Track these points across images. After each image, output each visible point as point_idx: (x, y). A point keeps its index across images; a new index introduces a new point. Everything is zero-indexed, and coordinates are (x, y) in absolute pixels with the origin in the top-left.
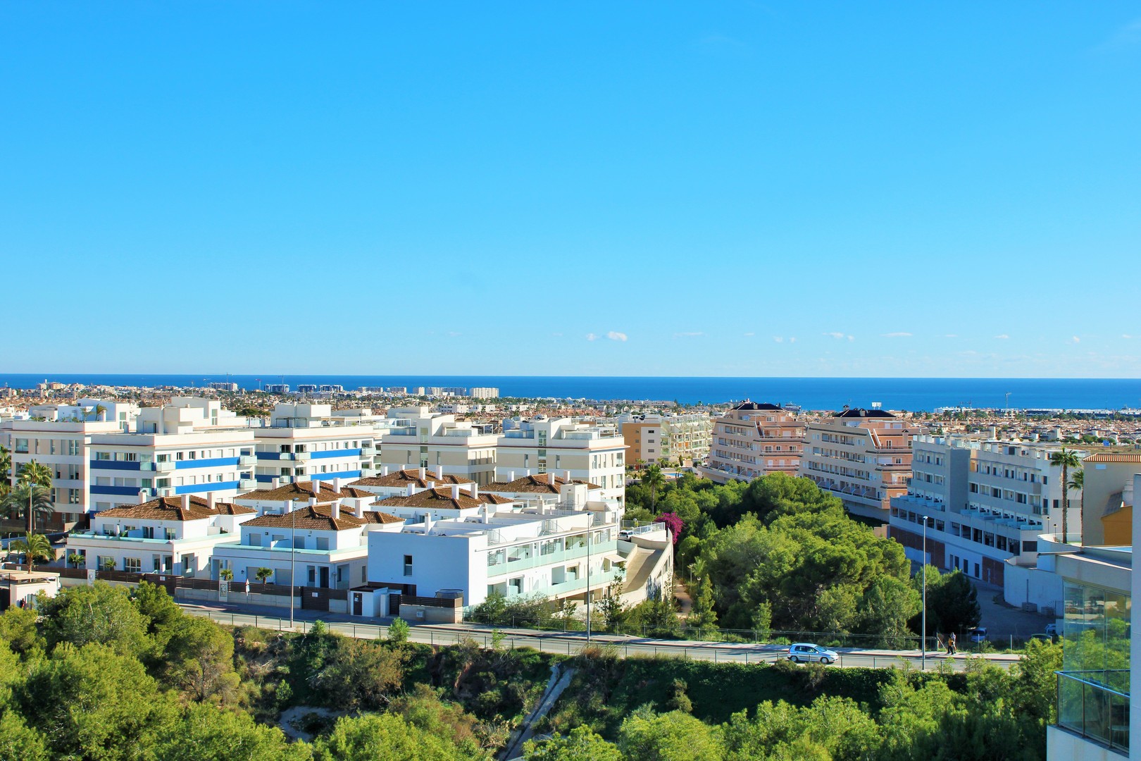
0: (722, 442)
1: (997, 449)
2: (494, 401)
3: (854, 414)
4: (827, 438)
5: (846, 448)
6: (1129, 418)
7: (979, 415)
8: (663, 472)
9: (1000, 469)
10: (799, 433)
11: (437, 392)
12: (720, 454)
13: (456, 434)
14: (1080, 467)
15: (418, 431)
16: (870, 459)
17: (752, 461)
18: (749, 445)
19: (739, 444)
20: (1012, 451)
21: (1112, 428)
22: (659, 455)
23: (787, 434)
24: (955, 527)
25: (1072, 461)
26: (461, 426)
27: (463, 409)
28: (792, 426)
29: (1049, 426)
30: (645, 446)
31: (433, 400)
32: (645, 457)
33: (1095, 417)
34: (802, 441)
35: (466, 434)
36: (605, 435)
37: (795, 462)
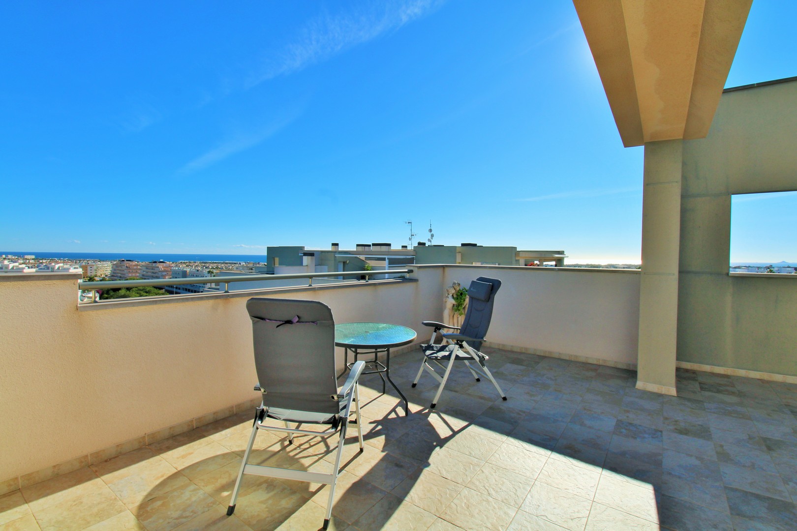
0: (115, 270)
1: (194, 270)
2: (33, 259)
3: (155, 262)
4: (147, 268)
5: (153, 271)
6: (227, 263)
7: (190, 263)
8: (95, 278)
9: (195, 275)
10: (139, 267)
11: (10, 256)
12: (114, 273)
13: (19, 269)
14: (214, 274)
15: (4, 268)
16: (160, 273)
17: (125, 274)
18: (123, 271)
19: (120, 270)
20: (198, 271)
21: (223, 265)
22: (94, 274)
23: (135, 267)
24: (183, 289)
25: (213, 273)
26: (20, 266)
27: (22, 262)
28: (137, 265)
29: (208, 265)
30: (89, 271)
31: (9, 259)
32: (89, 274)
33: (219, 263)
34: (140, 269)
35: (23, 268)
36: (75, 268)
37: (138, 274)
